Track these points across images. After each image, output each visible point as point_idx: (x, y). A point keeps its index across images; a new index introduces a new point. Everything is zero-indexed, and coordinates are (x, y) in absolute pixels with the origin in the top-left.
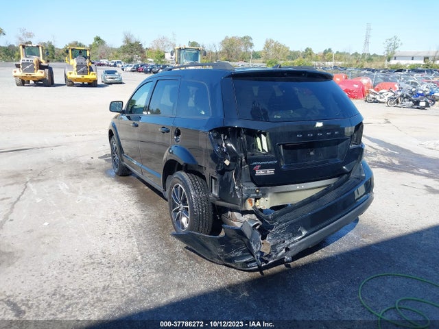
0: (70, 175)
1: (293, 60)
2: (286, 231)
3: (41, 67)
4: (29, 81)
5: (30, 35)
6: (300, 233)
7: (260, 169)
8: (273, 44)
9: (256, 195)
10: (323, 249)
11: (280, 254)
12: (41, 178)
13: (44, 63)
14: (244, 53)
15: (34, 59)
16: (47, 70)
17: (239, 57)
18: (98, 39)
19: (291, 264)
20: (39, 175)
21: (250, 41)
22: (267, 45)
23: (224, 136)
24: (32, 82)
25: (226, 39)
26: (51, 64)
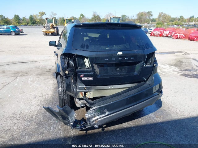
0: (38, 74)
1: (173, 22)
2: (96, 112)
3: (54, 28)
4: (49, 33)
5: (55, 14)
6: (105, 113)
7: (84, 76)
8: (163, 15)
9: (84, 90)
10: (129, 122)
11: (92, 124)
12: (25, 75)
13: (55, 26)
14: (147, 20)
15: (51, 24)
16: (55, 29)
17: (145, 21)
18: (82, 15)
19: (105, 128)
20: (25, 73)
21: (151, 14)
22: (160, 16)
23: (68, 58)
24: (50, 34)
25: (139, 13)
26: (57, 26)
